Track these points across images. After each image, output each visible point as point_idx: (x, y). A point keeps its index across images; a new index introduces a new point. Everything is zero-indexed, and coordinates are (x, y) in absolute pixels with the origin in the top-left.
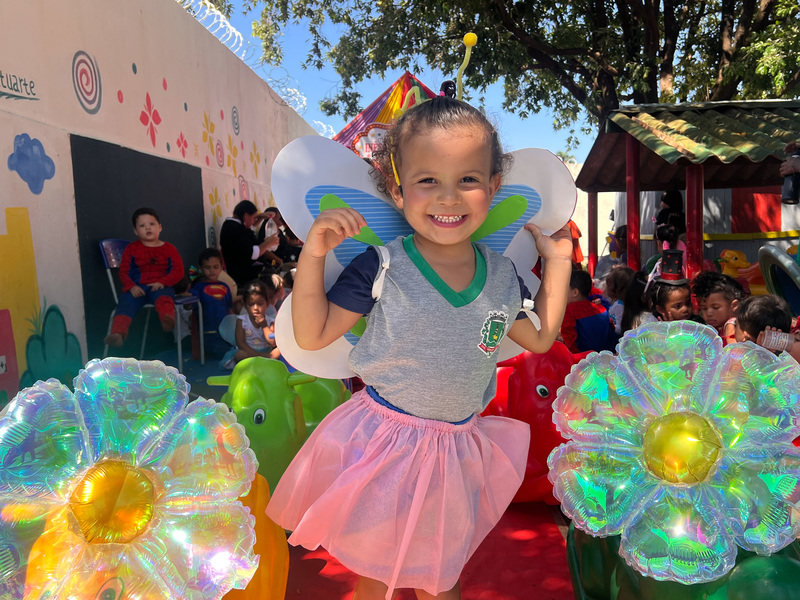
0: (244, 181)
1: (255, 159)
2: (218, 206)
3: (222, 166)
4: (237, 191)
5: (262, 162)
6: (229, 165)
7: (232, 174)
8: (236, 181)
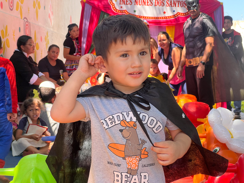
0: (27, 22)
1: (37, 5)
2: (7, 40)
3: (12, 10)
4: (22, 29)
5: (42, 8)
6: (17, 10)
7: (19, 16)
8: (22, 22)
